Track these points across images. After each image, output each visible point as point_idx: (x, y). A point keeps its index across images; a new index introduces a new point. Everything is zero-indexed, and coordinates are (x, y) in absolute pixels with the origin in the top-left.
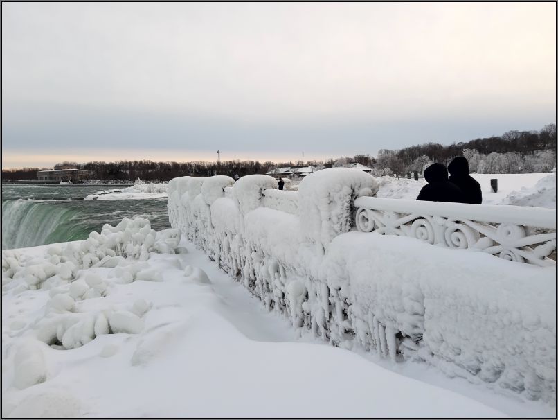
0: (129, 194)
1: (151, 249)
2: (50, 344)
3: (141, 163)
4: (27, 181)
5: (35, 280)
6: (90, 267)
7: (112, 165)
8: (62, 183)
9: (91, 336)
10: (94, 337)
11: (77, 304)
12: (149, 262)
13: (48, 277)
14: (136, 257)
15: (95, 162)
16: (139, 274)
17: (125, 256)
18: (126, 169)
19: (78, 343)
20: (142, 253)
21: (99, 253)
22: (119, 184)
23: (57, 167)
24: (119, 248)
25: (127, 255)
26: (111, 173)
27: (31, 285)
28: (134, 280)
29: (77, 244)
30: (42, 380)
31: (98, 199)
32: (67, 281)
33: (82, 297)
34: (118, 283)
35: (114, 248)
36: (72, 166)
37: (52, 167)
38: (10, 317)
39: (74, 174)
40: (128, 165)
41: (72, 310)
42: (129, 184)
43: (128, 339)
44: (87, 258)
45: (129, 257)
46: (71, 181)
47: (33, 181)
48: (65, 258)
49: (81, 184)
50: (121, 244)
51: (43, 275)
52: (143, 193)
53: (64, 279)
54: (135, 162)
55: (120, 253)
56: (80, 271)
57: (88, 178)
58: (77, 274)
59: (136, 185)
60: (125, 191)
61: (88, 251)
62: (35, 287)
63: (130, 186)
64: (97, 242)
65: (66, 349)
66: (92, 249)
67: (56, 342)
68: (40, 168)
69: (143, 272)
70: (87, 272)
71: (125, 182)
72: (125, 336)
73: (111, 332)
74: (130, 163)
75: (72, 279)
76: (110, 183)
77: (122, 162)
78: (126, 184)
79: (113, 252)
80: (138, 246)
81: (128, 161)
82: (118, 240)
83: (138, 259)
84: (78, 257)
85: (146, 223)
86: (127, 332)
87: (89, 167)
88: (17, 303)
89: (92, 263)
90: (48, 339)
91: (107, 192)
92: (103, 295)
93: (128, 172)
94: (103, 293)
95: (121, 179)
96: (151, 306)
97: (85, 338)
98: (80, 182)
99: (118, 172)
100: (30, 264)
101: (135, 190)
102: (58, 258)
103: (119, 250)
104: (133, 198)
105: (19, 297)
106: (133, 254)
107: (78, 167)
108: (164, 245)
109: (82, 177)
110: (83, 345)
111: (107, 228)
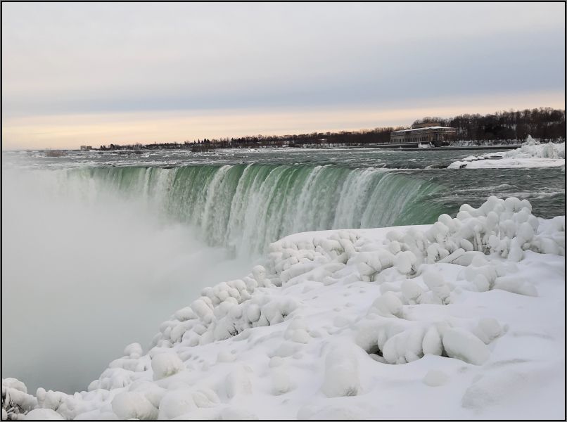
0: (514, 161)
1: (527, 245)
2: (369, 352)
3: (535, 112)
4: (379, 144)
5: (368, 270)
6: (436, 261)
7: (490, 119)
8: (420, 146)
9: (418, 353)
10: (421, 355)
11: (405, 308)
12: (521, 265)
13: (384, 268)
14: (503, 254)
15: (466, 115)
16: (499, 280)
17: (487, 251)
18: (512, 122)
19: (402, 359)
20: (512, 250)
21: (450, 243)
22: (500, 145)
23: (416, 125)
24: (479, 239)
25: (491, 250)
26: (488, 130)
27: (364, 275)
28: (490, 288)
29: (422, 230)
30: (352, 393)
31: (467, 167)
32: (405, 276)
33: (416, 300)
34: (467, 289)
35: (471, 239)
36: (434, 122)
37: (410, 126)
38: (335, 310)
39: (436, 133)
40: (515, 116)
41: (399, 315)
42: (514, 145)
43: (464, 368)
44: (433, 249)
45: (493, 254)
46: (433, 143)
47: (386, 144)
48: (407, 246)
49: (446, 147)
50: (483, 234)
51: (378, 265)
52: (535, 159)
53: (403, 274)
54: (527, 112)
55: (480, 247)
56: (423, 265)
57: (455, 138)
58: (419, 269)
59: (524, 146)
60: (507, 156)
61: (435, 240)
62: (368, 278)
63: (515, 148)
64: (446, 228)
65: (387, 363)
66: (440, 238)
67: (376, 351)
68: (395, 127)
69: (507, 278)
70: (431, 268)
71: (508, 143)
72: (462, 363)
73: (444, 354)
74: (518, 113)
75: (412, 274)
76: (486, 145)
77: (505, 113)
78: (510, 145)
79: (469, 244)
80: (506, 239)
81: (516, 111)
82: (477, 228)
83: (506, 258)
84: (421, 246)
85: (524, 206)
86: (466, 360)
87: (457, 122)
88: (345, 295)
89: (439, 257)
90: (368, 345)
91: (480, 157)
92: (445, 301)
93: (514, 127)
94: (444, 300)
95: (503, 139)
96: (506, 329)
97: (411, 355)
98: (444, 144)
99: (499, 128)
100: (366, 250)
101: (522, 154)
102: (398, 245)
103: (478, 242)
104: (519, 166)
105: (349, 287)
106: (498, 249)
107: (442, 123)
108: (550, 241)
109: (447, 137)
110: (407, 362)
111: (466, 209)
